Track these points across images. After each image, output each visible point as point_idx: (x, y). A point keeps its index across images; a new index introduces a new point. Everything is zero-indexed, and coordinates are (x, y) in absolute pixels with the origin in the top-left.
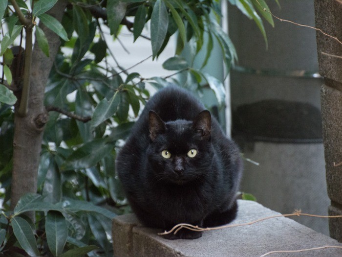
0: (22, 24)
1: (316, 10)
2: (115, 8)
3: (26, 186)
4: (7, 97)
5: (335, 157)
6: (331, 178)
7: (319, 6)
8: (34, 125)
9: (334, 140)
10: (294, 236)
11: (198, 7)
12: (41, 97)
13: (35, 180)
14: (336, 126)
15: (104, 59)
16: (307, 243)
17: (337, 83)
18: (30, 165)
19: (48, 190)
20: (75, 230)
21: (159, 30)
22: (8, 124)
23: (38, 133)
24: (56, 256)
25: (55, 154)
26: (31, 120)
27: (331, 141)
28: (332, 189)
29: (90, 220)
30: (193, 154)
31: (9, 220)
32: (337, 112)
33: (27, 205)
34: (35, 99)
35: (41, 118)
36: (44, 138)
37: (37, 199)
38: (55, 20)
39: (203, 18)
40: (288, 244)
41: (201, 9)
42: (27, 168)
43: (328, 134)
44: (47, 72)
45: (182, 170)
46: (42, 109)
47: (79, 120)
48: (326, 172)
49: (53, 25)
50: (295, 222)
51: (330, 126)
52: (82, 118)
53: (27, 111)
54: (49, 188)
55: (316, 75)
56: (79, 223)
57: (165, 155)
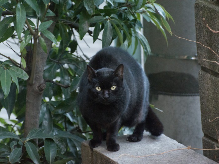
0: (32, 35)
1: (196, 29)
2: (83, 25)
3: (33, 123)
4: (23, 75)
5: (207, 110)
6: (204, 122)
7: (198, 26)
8: (38, 90)
9: (206, 101)
10: (184, 155)
11: (129, 23)
12: (42, 74)
13: (38, 120)
14: (208, 93)
15: (76, 51)
16: (192, 160)
17: (208, 69)
18: (35, 112)
19: (45, 124)
20: (61, 148)
21: (107, 39)
22: (22, 87)
23: (40, 94)
24: (50, 163)
25: (48, 104)
26: (36, 87)
27: (204, 101)
28: (205, 128)
29: (68, 141)
30: (114, 88)
31: (24, 143)
32: (208, 86)
33: (34, 135)
34: (38, 75)
35: (42, 86)
36: (43, 96)
37: (39, 131)
38: (50, 33)
39: (132, 29)
40: (181, 160)
41: (130, 24)
42: (33, 114)
43: (203, 97)
44: (45, 60)
45: (108, 98)
46: (42, 81)
47: (63, 87)
48: (202, 118)
49: (50, 36)
50: (184, 146)
51: (204, 93)
52: (65, 86)
53: (34, 82)
54: (45, 123)
55: (193, 58)
56: (63, 144)
57: (98, 89)
